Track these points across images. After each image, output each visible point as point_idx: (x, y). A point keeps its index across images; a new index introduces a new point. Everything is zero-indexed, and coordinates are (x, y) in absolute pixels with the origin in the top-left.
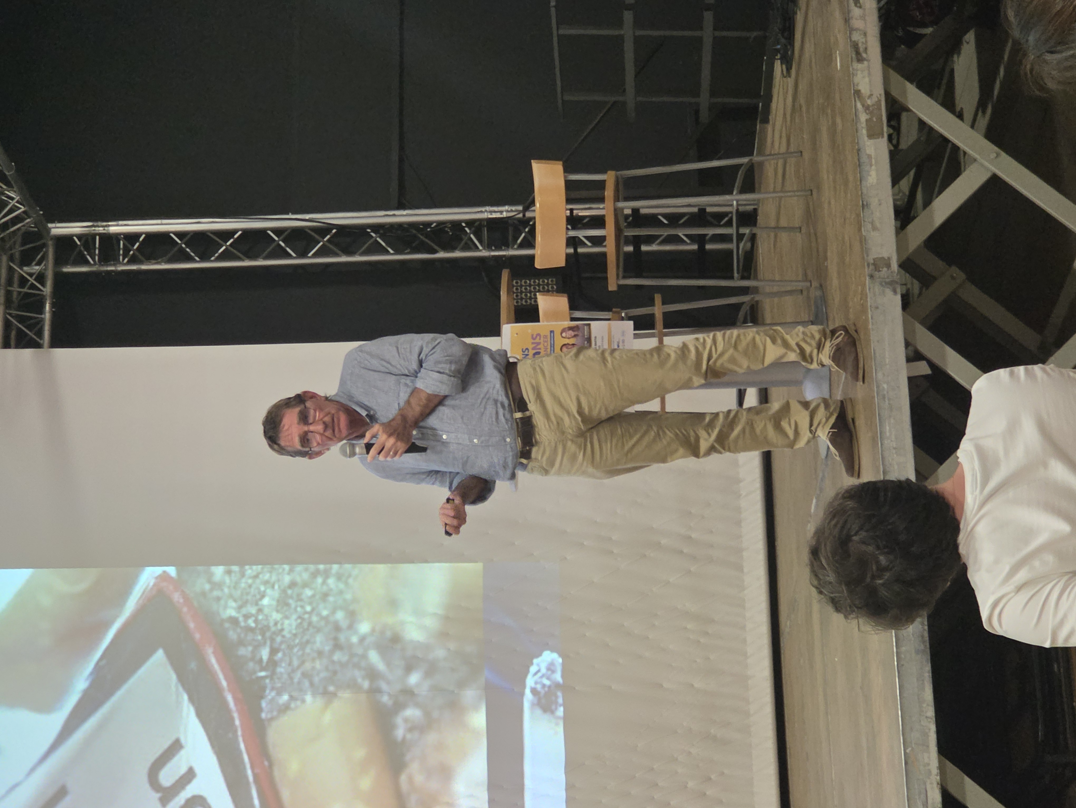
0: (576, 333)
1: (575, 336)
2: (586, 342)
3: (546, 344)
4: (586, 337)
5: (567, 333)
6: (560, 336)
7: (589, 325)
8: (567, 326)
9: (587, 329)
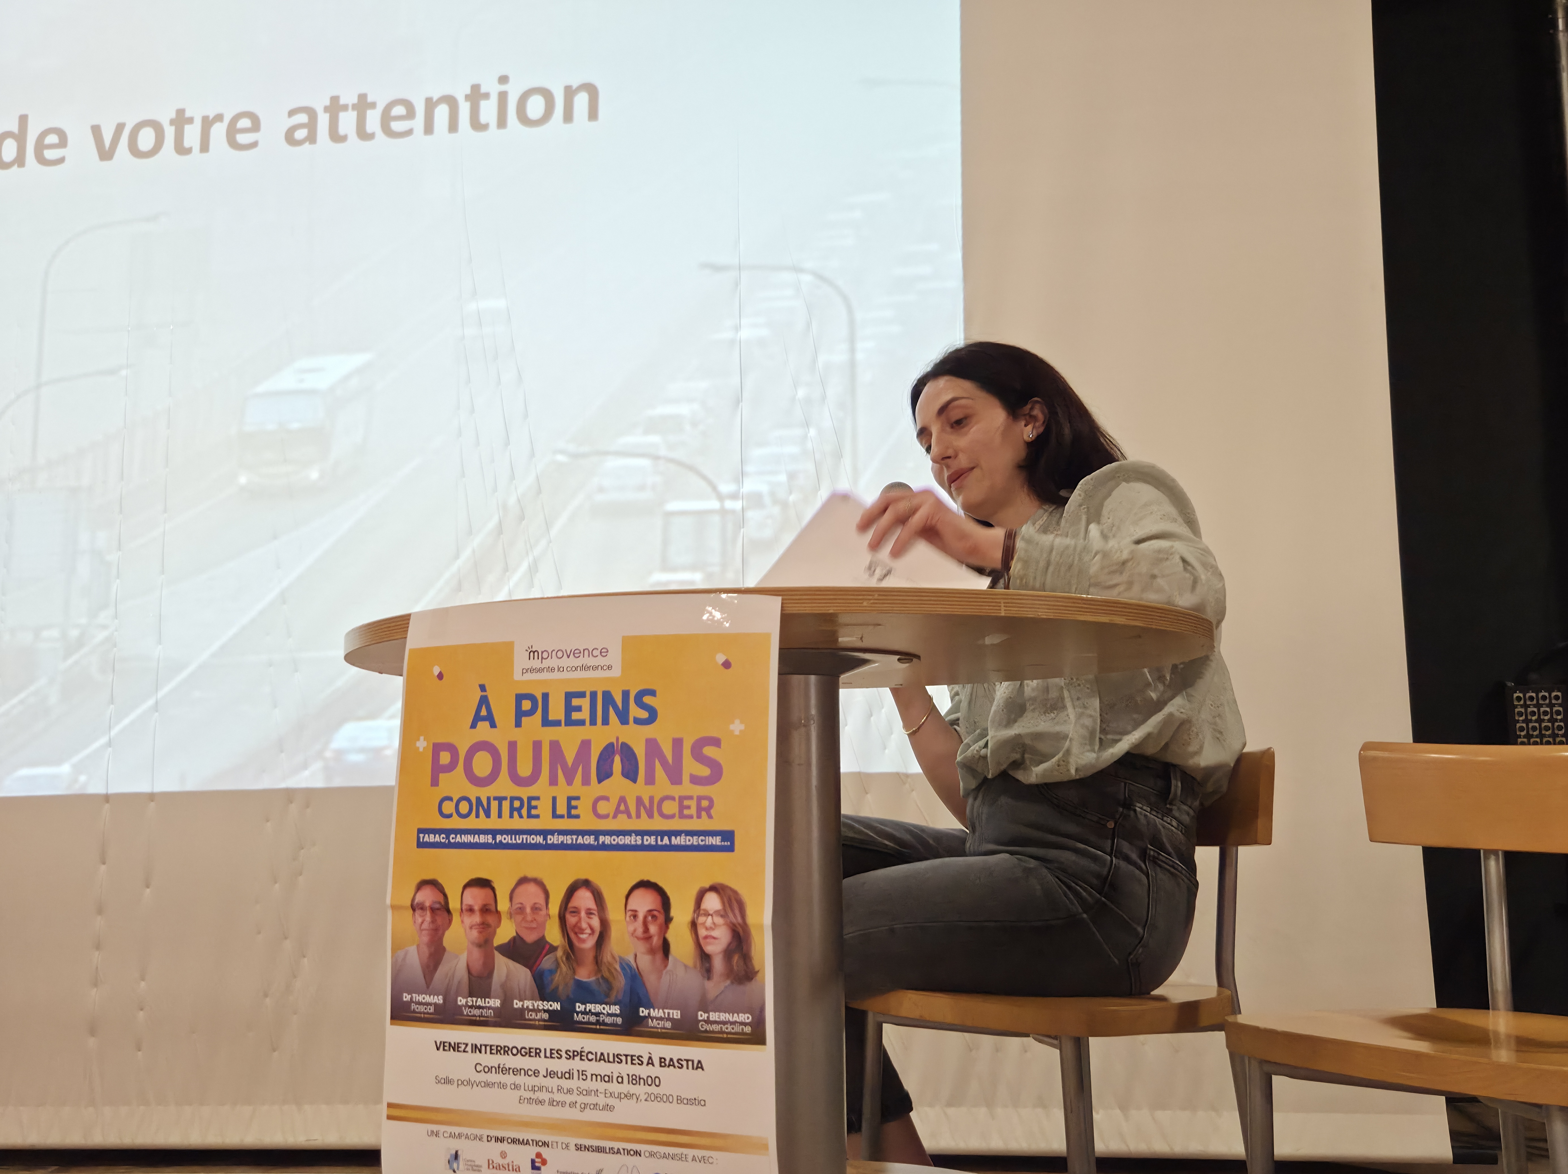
0: (718, 964)
1: (705, 957)
2: (676, 1014)
3: (670, 808)
4: (702, 1016)
5: (719, 920)
6: (707, 886)
7: (757, 1038)
8: (751, 919)
9: (742, 1024)
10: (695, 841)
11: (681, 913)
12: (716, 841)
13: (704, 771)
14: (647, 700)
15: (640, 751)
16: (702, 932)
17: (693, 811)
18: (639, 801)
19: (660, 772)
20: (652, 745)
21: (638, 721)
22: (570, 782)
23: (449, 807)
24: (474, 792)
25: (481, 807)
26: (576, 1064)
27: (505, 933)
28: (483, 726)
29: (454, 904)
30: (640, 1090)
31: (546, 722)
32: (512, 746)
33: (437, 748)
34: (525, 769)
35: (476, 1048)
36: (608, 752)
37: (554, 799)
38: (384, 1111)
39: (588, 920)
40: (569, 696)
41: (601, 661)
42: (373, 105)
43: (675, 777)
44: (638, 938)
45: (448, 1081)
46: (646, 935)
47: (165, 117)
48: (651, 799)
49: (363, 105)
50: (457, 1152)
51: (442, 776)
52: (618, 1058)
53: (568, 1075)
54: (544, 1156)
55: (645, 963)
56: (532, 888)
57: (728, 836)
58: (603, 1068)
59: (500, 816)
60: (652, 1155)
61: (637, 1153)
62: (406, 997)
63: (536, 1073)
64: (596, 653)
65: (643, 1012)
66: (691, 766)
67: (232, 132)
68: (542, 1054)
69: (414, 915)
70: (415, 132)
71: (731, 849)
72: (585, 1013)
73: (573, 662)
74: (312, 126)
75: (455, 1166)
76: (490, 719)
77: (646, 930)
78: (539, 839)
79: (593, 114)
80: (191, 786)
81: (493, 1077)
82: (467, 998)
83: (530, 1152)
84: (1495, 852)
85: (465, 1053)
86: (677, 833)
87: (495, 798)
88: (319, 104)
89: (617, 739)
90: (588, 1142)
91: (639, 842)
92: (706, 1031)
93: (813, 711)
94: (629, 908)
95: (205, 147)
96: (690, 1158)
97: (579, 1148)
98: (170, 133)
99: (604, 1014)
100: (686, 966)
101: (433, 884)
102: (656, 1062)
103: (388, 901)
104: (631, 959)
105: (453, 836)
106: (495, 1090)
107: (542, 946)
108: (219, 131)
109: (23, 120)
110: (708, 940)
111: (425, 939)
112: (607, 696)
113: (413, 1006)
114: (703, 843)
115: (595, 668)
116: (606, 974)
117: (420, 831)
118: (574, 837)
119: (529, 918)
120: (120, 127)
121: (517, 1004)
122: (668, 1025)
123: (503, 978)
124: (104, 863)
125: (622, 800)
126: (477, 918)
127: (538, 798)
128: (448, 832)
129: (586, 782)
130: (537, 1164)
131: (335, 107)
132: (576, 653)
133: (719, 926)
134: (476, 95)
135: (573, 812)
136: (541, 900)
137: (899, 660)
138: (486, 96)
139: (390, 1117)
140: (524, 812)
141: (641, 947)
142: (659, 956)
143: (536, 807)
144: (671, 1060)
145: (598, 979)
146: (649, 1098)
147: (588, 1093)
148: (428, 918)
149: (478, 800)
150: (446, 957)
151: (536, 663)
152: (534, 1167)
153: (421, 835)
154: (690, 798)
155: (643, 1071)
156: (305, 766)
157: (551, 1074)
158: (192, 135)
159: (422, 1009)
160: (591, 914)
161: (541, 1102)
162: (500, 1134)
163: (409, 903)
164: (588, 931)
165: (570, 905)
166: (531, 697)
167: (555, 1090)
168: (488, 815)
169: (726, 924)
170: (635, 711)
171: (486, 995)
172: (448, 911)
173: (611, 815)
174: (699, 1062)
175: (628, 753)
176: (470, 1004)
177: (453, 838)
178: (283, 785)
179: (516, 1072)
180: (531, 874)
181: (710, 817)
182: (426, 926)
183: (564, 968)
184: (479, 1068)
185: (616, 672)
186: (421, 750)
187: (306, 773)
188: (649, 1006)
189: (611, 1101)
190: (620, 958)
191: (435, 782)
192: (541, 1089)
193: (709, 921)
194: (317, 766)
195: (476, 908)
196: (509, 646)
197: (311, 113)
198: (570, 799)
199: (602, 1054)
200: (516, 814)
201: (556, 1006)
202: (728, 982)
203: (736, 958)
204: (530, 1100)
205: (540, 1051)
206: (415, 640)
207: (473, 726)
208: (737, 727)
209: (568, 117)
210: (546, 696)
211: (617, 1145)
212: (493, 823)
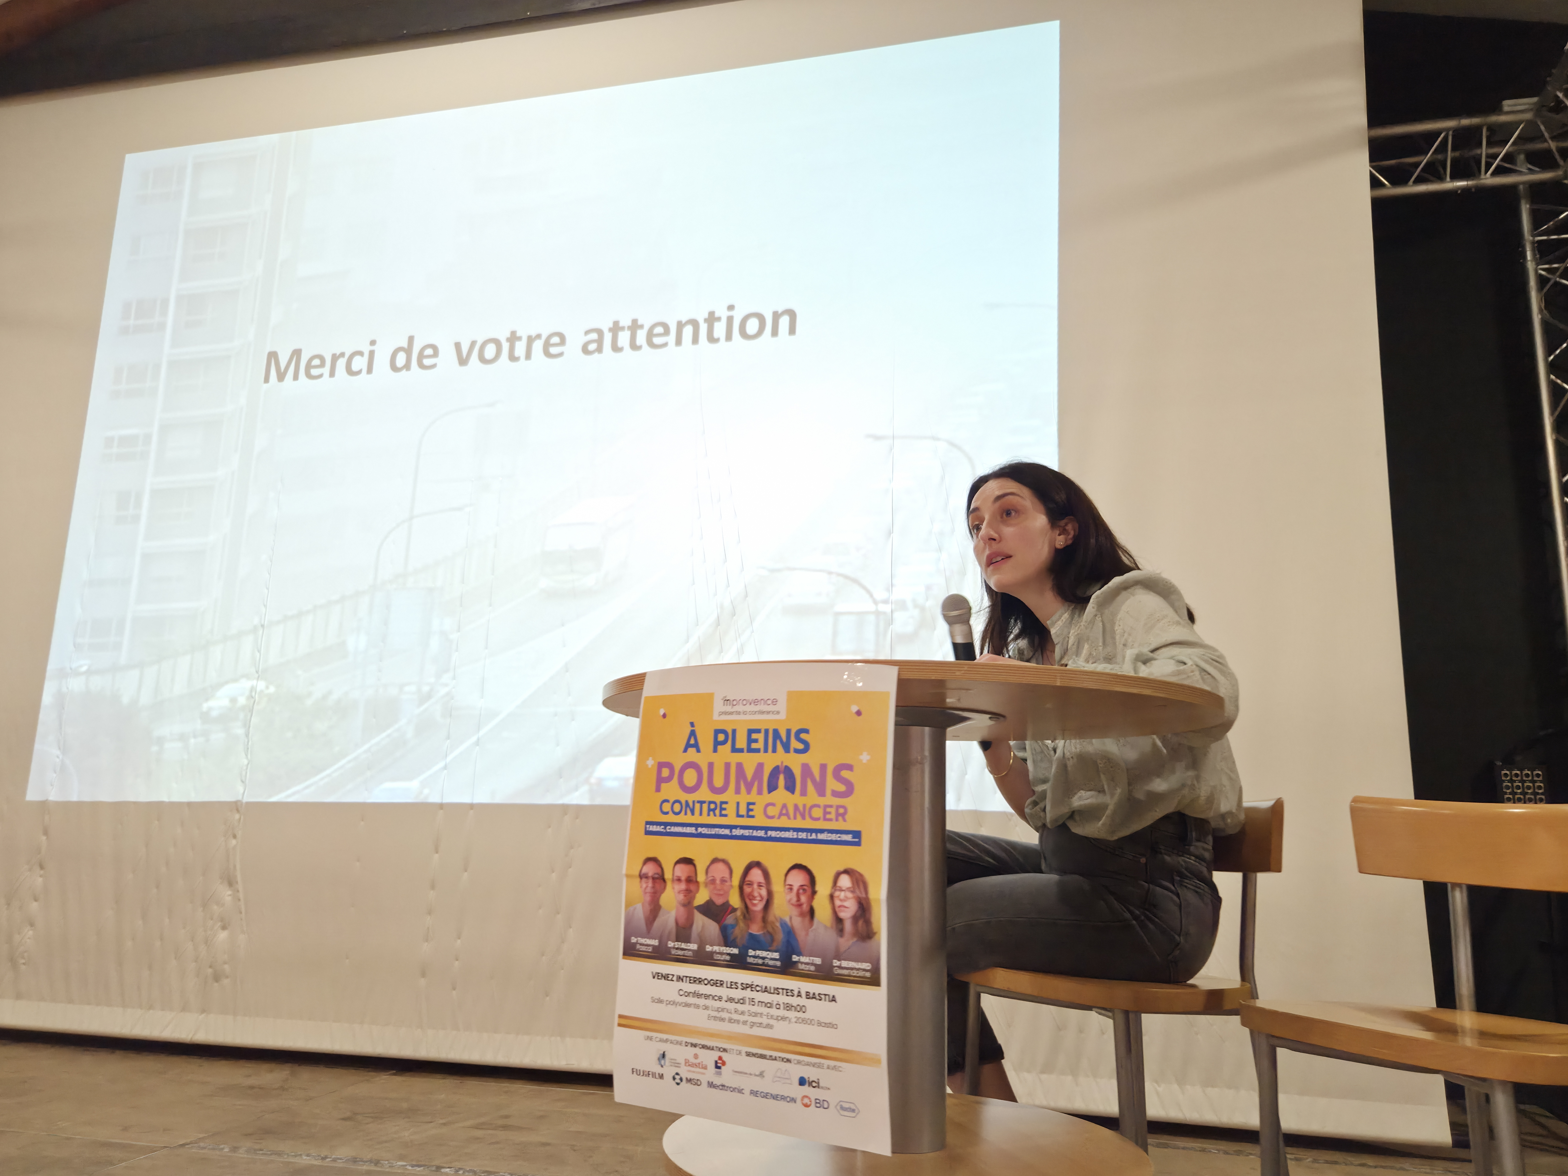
0: (848, 926)
1: (839, 921)
2: (818, 961)
3: (817, 813)
4: (836, 963)
5: (850, 895)
6: (842, 869)
7: (874, 981)
8: (872, 895)
9: (864, 970)
10: (834, 837)
11: (823, 888)
12: (848, 838)
13: (842, 788)
14: (803, 736)
15: (797, 772)
16: (838, 903)
17: (833, 816)
18: (796, 807)
19: (810, 787)
20: (806, 768)
21: (797, 751)
22: (749, 792)
23: (667, 807)
24: (684, 797)
25: (688, 808)
26: (748, 994)
27: (702, 897)
28: (692, 750)
29: (668, 875)
30: (792, 1014)
31: (734, 750)
32: (711, 766)
33: (661, 765)
34: (719, 782)
35: (680, 979)
36: (775, 772)
37: (738, 803)
38: (616, 1020)
39: (759, 890)
40: (750, 732)
41: (771, 708)
42: (642, 327)
43: (821, 792)
44: (793, 905)
45: (660, 1001)
46: (798, 903)
47: (503, 337)
48: (804, 806)
49: (635, 326)
50: (664, 1052)
51: (663, 785)
52: (777, 991)
53: (742, 1001)
54: (724, 1059)
55: (797, 923)
56: (720, 866)
57: (857, 834)
58: (766, 997)
59: (701, 814)
60: (799, 1062)
61: (788, 1061)
62: (634, 940)
63: (720, 999)
64: (769, 702)
65: (795, 958)
66: (832, 784)
67: (547, 345)
68: (725, 985)
69: (641, 882)
70: (669, 344)
71: (858, 844)
72: (755, 957)
73: (753, 708)
74: (600, 342)
75: (663, 1062)
76: (696, 746)
77: (799, 900)
78: (727, 832)
79: (792, 330)
80: (498, 800)
81: (691, 1000)
82: (674, 942)
83: (715, 1055)
84: (1459, 885)
85: (671, 982)
86: (822, 831)
87: (698, 802)
88: (605, 326)
89: (782, 763)
90: (754, 1051)
91: (795, 837)
92: (838, 975)
93: (927, 753)
94: (787, 883)
95: (528, 356)
96: (825, 1066)
97: (748, 1054)
98: (506, 346)
99: (767, 958)
100: (826, 927)
101: (654, 860)
102: (803, 994)
103: (624, 872)
104: (787, 919)
105: (669, 827)
106: (692, 1009)
107: (727, 908)
108: (538, 346)
109: (411, 339)
110: (842, 909)
111: (648, 898)
112: (776, 732)
113: (638, 947)
114: (839, 839)
115: (768, 713)
116: (770, 930)
117: (648, 823)
118: (751, 831)
119: (718, 887)
120: (473, 343)
121: (709, 948)
122: (812, 968)
123: (700, 929)
124: (437, 852)
125: (784, 806)
126: (683, 886)
127: (726, 803)
128: (666, 824)
129: (760, 792)
130: (719, 1065)
131: (616, 328)
132: (756, 702)
133: (850, 899)
134: (712, 319)
135: (751, 813)
136: (727, 875)
137: (990, 718)
138: (719, 319)
139: (620, 1025)
140: (717, 812)
141: (795, 912)
142: (807, 918)
143: (725, 809)
144: (814, 994)
145: (764, 933)
146: (798, 1021)
147: (756, 1015)
148: (650, 884)
149: (687, 802)
150: (661, 913)
151: (729, 708)
152: (717, 1067)
153: (648, 826)
154: (831, 806)
155: (794, 1001)
156: (576, 788)
157: (731, 1000)
158: (520, 349)
159: (643, 948)
160: (761, 886)
161: (723, 1020)
162: (694, 1041)
163: (637, 873)
164: (759, 898)
165: (747, 879)
166: (724, 732)
167: (733, 1011)
168: (693, 814)
169: (854, 897)
170: (795, 744)
171: (687, 940)
172: (664, 880)
173: (777, 816)
174: (834, 997)
175: (788, 773)
176: (676, 947)
177: (669, 829)
178: (560, 802)
179: (707, 997)
180: (720, 856)
181: (845, 820)
182: (649, 890)
183: (742, 924)
184: (682, 993)
185: (782, 716)
186: (650, 766)
187: (577, 794)
188: (799, 954)
189: (772, 1022)
190: (781, 919)
191: (658, 790)
192: (723, 1010)
193: (842, 895)
194: (585, 789)
195: (683, 878)
196: (710, 696)
197: (600, 332)
198: (749, 804)
199: (766, 987)
200: (711, 813)
201: (735, 951)
202: (855, 939)
203: (861, 923)
204: (715, 1018)
205: (724, 983)
206: (649, 690)
207: (685, 751)
208: (865, 757)
209: (775, 333)
210: (734, 731)
211: (775, 1054)
212: (696, 819)
